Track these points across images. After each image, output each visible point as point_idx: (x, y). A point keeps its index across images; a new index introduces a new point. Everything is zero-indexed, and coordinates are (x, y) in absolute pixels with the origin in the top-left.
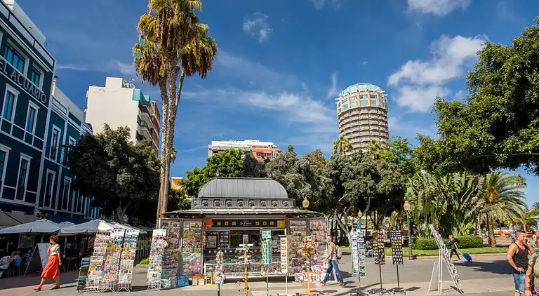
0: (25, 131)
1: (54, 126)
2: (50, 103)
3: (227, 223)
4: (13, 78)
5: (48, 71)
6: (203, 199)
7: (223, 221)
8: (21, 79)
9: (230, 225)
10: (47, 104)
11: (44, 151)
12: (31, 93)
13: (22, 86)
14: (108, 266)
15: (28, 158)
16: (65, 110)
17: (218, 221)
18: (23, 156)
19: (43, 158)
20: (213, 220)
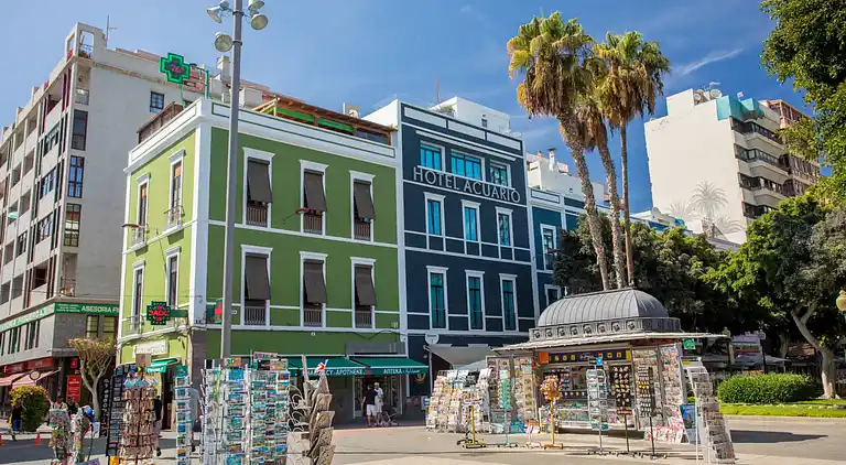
0: (499, 245)
1: (542, 226)
2: (529, 198)
3: (565, 358)
4: (468, 191)
5: (514, 159)
6: (547, 328)
7: (561, 355)
8: (479, 187)
9: (569, 360)
10: (524, 201)
11: (533, 263)
12: (495, 197)
13: (482, 195)
14: (441, 407)
15: (512, 277)
16: (556, 199)
17: (556, 355)
18: (503, 277)
19: (534, 272)
20: (549, 355)
